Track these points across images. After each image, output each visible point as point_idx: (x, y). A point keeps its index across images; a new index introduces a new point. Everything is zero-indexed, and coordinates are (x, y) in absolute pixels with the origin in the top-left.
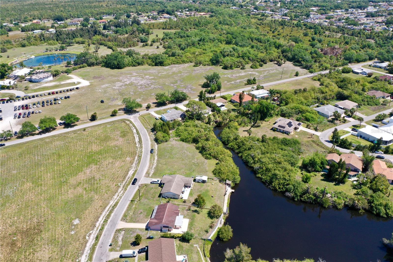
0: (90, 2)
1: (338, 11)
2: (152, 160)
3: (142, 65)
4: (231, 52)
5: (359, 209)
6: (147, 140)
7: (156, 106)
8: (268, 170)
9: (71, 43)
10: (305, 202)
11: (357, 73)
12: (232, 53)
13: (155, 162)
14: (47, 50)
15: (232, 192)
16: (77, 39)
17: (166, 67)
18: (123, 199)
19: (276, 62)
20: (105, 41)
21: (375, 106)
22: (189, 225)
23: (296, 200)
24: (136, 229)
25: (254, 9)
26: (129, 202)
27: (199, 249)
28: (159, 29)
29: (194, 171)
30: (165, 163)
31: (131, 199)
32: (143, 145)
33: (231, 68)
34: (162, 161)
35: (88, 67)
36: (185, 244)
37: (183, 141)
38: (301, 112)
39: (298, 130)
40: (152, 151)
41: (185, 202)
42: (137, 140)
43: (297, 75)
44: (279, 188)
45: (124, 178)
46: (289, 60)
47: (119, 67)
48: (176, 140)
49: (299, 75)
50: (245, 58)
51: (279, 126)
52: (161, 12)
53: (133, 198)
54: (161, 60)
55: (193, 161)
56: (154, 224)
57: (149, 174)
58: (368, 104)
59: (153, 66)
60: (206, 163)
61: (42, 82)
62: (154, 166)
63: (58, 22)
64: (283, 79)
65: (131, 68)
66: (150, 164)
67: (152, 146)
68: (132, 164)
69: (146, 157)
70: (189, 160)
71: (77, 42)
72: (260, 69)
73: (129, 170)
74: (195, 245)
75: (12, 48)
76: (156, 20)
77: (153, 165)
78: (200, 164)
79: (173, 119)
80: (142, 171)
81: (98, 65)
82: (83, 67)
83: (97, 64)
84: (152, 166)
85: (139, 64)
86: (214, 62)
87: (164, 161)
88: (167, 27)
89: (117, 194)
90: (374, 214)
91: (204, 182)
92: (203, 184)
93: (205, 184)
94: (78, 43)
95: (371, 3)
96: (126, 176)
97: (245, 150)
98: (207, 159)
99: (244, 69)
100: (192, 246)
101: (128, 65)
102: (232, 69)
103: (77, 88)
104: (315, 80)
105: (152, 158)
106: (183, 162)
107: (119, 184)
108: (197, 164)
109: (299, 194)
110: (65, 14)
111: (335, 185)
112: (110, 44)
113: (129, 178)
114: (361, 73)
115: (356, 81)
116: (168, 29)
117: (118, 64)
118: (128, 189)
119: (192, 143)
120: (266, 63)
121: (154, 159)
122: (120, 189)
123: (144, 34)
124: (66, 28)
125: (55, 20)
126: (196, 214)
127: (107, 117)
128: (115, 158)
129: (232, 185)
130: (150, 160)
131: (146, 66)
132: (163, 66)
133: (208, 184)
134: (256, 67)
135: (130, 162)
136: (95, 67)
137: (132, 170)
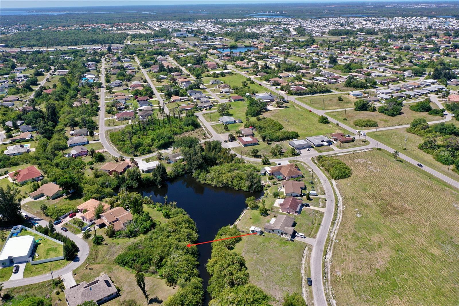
2: (307, 268)
18: (328, 228)
22: (274, 203)
26: (322, 224)
29: (260, 244)
30: (292, 259)
40: (310, 282)
55: (258, 256)
57: (309, 249)
60: (244, 251)
66: (309, 262)
68: (331, 266)
69: (316, 274)
70: (263, 258)
78: (251, 251)
80: (317, 254)
84: (306, 259)
87: (292, 263)
89: (336, 234)
105: (307, 270)
107: (337, 241)
108: (255, 251)
113: (330, 250)
118: (327, 235)
121: (305, 270)
130: (309, 267)
135: (334, 268)
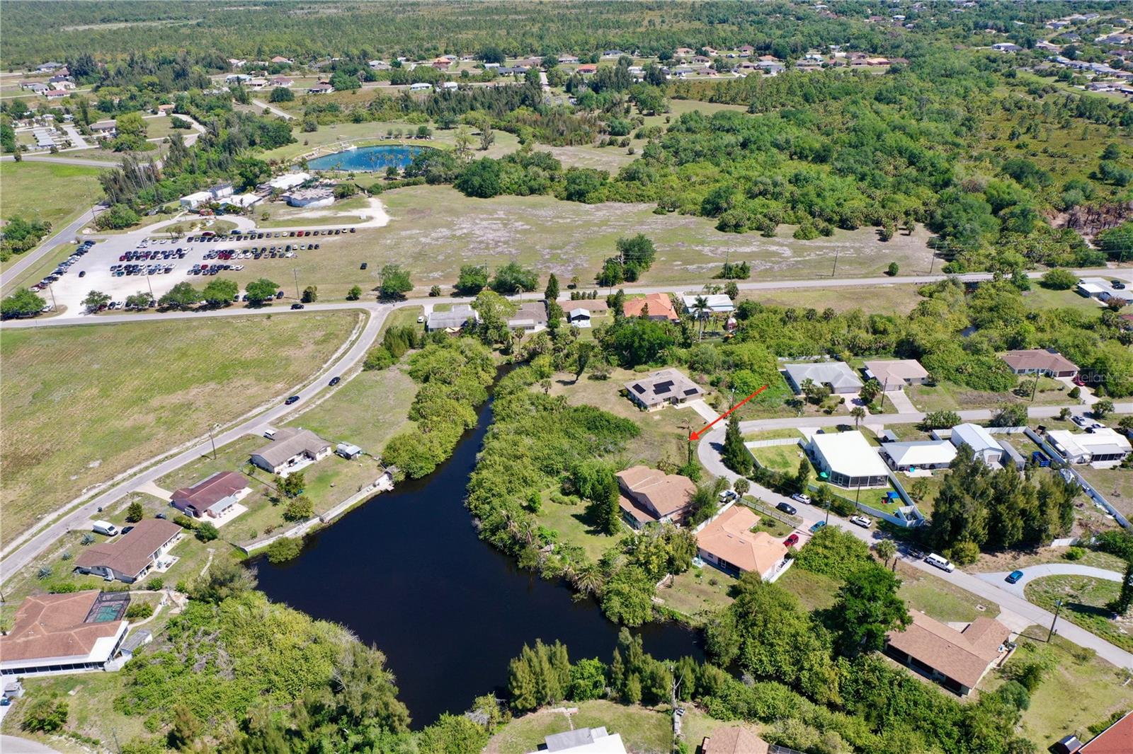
0: (625, 9)
2: (317, 397)
5: (578, 591)
6: (352, 359)
7: (452, 294)
9: (453, 122)
10: (493, 546)
13: (319, 402)
14: (390, 134)
15: (387, 491)
16: (471, 115)
17: (588, 206)
23: (481, 537)
24: (158, 498)
25: (1063, 54)
26: (199, 456)
27: (211, 558)
28: (701, 100)
30: (329, 408)
31: (205, 453)
32: (333, 368)
35: (426, 186)
36: (196, 544)
37: (410, 375)
38: (738, 365)
39: (680, 406)
41: (274, 480)
42: (337, 355)
43: (892, 272)
44: (476, 508)
45: (239, 415)
47: (481, 192)
48: (401, 370)
49: (898, 273)
51: (638, 386)
53: (211, 452)
54: (582, 187)
55: (380, 417)
56: (180, 496)
57: (281, 421)
58: (968, 384)
59: (562, 199)
60: (399, 426)
61: (307, 206)
62: (306, 410)
63: (487, 65)
65: (513, 198)
66: (305, 403)
67: (350, 371)
69: (314, 390)
70: (375, 413)
71: (468, 120)
72: (821, 241)
73: (258, 406)
74: (209, 550)
75: (332, 122)
76: (729, 71)
77: (308, 406)
79: (441, 326)
80: (277, 412)
81: (450, 183)
82: (415, 184)
83: (448, 180)
84: (304, 408)
85: (532, 191)
86: (710, 206)
87: (333, 403)
89: (197, 439)
91: (348, 457)
92: (342, 460)
93: (344, 462)
96: (244, 414)
98: (408, 419)
99: (769, 236)
100: (204, 548)
101: (508, 190)
102: (738, 232)
103: (352, 231)
104: (921, 293)
105: (321, 395)
106: (362, 414)
107: (216, 424)
108: (380, 424)
109: (490, 526)
111: (588, 532)
112: (530, 131)
113: (244, 419)
114: (1097, 295)
116: (720, 102)
117: (481, 186)
118: (220, 436)
119: (420, 381)
120: (853, 228)
124: (489, 81)
125: (481, 58)
126: (270, 504)
127: (338, 300)
128: (258, 379)
129: (402, 478)
130: (313, 398)
131: (547, 198)
132: (584, 202)
133: (352, 462)
134: (806, 234)
135: (277, 392)
136: (442, 186)
137: (265, 406)
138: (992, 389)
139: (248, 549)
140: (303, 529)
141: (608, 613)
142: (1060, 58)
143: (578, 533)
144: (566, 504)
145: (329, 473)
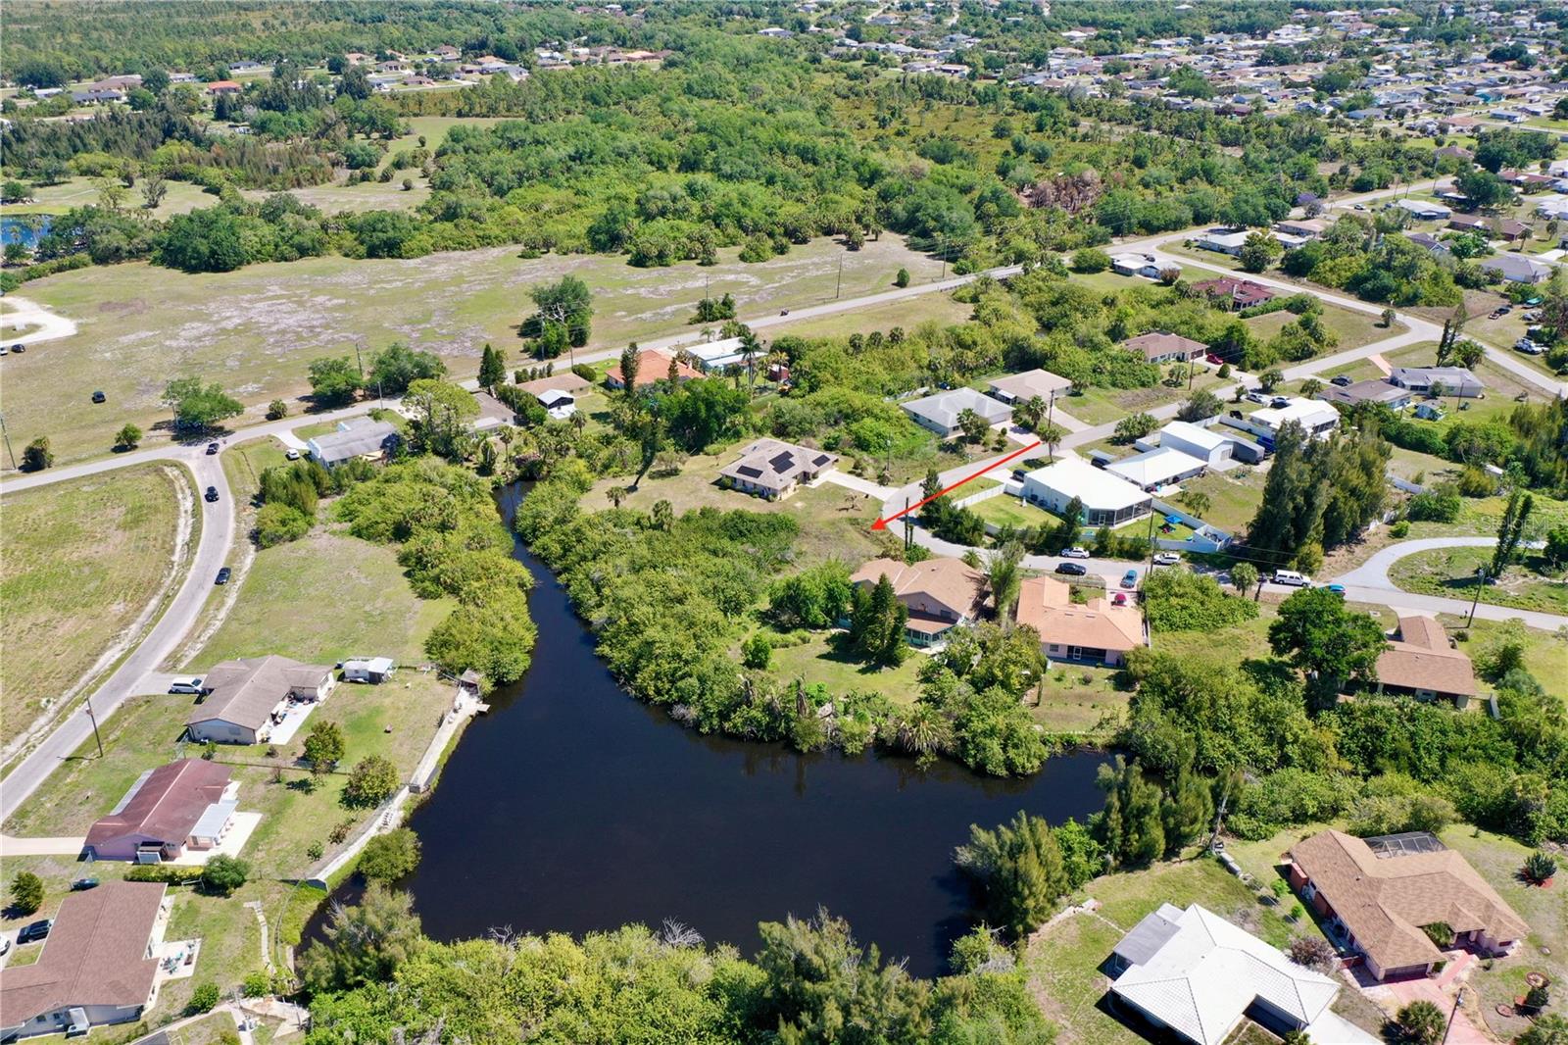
0: (202, 11)
1: (1163, 42)
2: (212, 608)
3: (318, 255)
4: (674, 200)
5: (920, 753)
6: (222, 536)
7: (308, 411)
8: (634, 628)
9: (58, 172)
10: (736, 737)
11: (1127, 272)
12: (679, 205)
13: (222, 614)
15: (481, 713)
16: (85, 159)
17: (412, 262)
18: (39, 753)
19: (843, 237)
20: (199, 163)
21: (1140, 391)
22: (255, 833)
23: (705, 729)
24: (44, 857)
25: (848, 36)
26: (56, 764)
27: (261, 918)
28: (444, 115)
29: (355, 641)
30: (255, 617)
31: (67, 753)
32: (197, 558)
33: (661, 259)
34: (251, 612)
35: (93, 267)
36: (211, 904)
37: (360, 536)
38: (847, 416)
39: (815, 484)
40: (224, 575)
41: (271, 754)
42: (183, 536)
43: (902, 283)
44: (658, 692)
45: (75, 677)
46: (898, 227)
47: (216, 263)
48: (334, 533)
49: (911, 282)
50: (726, 221)
51: (743, 470)
52: (473, 47)
53: (80, 749)
54: (391, 233)
55: (367, 608)
56: (109, 833)
57: (178, 660)
58: (1114, 385)
59: (360, 257)
60: (415, 613)
62: (211, 632)
63: (38, 92)
64: (847, 299)
65: (270, 267)
66: (198, 622)
67: (234, 555)
68: (127, 625)
69: (193, 597)
70: (351, 604)
71: (84, 168)
72: (778, 262)
73: (103, 649)
74: (246, 905)
76: (446, 79)
77: (208, 625)
78: (391, 617)
79: (347, 455)
80: (155, 649)
81: (139, 258)
82: (73, 266)
83: (134, 254)
84: (203, 631)
85: (303, 252)
86: (603, 237)
87: (256, 609)
88: (477, 109)
89: (23, 737)
90: (968, 767)
91: (374, 679)
92: (370, 687)
93: (376, 688)
94: (88, 172)
95: (1302, 10)
96: (84, 670)
97: (584, 559)
98: (425, 598)
99: (711, 263)
100: (236, 906)
101: (259, 256)
102: (667, 265)
103: (17, 349)
104: (961, 300)
105: (215, 602)
106: (329, 612)
107: (45, 700)
108: (379, 619)
109: (713, 708)
110: (72, 59)
111: (863, 671)
112: (213, 174)
113: (93, 678)
114: (1140, 272)
115: (1105, 302)
116: (477, 116)
117: (213, 253)
118: (71, 717)
119: (390, 540)
120: (804, 241)
121: (223, 603)
122: (42, 720)
123: (375, 135)
124: (62, 114)
125: (23, 82)
126: (298, 794)
127: (97, 457)
128: (63, 607)
129: (488, 686)
130: (204, 610)
131: (333, 259)
132: (400, 257)
133: (391, 686)
134: (758, 254)
135: (121, 619)
136: (126, 265)
137: (119, 647)
138: (1143, 385)
139: (322, 877)
140: (394, 813)
141: (989, 767)
142: (848, 41)
143: (849, 677)
144: (795, 645)
145: (363, 713)
